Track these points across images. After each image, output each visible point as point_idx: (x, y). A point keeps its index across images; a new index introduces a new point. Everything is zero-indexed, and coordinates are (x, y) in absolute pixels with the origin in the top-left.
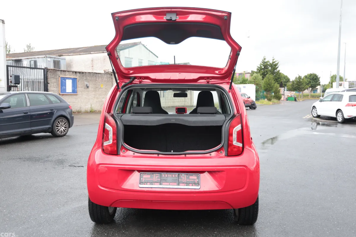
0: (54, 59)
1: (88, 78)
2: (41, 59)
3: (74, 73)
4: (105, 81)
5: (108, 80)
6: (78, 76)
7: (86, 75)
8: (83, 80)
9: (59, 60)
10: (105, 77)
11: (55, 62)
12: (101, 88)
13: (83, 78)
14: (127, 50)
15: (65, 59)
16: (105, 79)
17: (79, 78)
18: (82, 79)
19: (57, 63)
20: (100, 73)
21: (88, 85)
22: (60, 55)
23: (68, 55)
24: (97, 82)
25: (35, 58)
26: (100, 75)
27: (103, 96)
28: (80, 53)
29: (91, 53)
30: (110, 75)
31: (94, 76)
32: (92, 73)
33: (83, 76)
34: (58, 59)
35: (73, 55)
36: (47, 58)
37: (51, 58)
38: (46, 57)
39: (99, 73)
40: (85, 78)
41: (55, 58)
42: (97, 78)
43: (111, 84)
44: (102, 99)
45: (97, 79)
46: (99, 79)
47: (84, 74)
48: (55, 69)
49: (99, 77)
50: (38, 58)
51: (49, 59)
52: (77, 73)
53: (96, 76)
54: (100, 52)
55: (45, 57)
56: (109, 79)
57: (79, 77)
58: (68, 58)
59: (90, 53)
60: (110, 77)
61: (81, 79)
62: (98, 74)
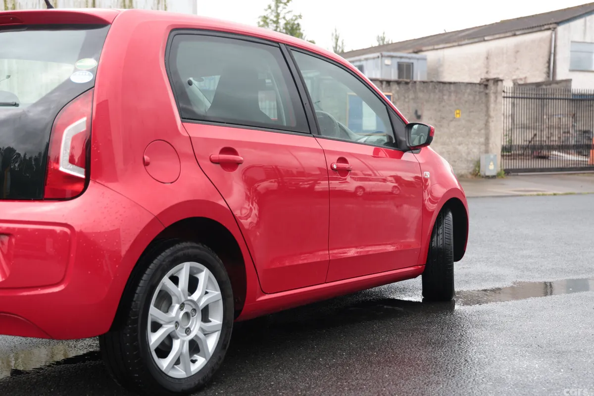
0: (398, 60)
1: (421, 95)
2: (370, 62)
3: (384, 83)
4: (466, 102)
5: (474, 98)
6: (393, 92)
7: (416, 88)
8: (407, 100)
9: (411, 61)
10: (468, 91)
11: (400, 67)
12: (454, 119)
13: (408, 97)
14: (579, 23)
15: (425, 59)
16: (466, 95)
17: (396, 96)
18: (405, 98)
19: (405, 69)
20: (454, 83)
21: (419, 113)
22: (416, 50)
23: (434, 49)
24: (443, 104)
25: (360, 61)
26: (452, 86)
27: (460, 139)
28: (461, 41)
29: (485, 41)
30: (482, 86)
31: (437, 91)
32: (431, 84)
33: (408, 90)
34: (410, 58)
35: (444, 48)
36: (383, 58)
37: (392, 57)
38: (382, 56)
39: (450, 83)
40: (412, 96)
41: (401, 57)
42: (443, 95)
43: (485, 109)
44: (458, 147)
45: (445, 97)
46: (450, 95)
47: (410, 85)
48: (401, 80)
49: (450, 92)
50: (366, 59)
51: (388, 62)
52: (391, 83)
53: (441, 91)
54: (508, 34)
55: (378, 57)
56: (477, 98)
57: (398, 92)
58: (431, 56)
59: (482, 39)
60: (480, 92)
61: (403, 98)
62: (447, 86)
